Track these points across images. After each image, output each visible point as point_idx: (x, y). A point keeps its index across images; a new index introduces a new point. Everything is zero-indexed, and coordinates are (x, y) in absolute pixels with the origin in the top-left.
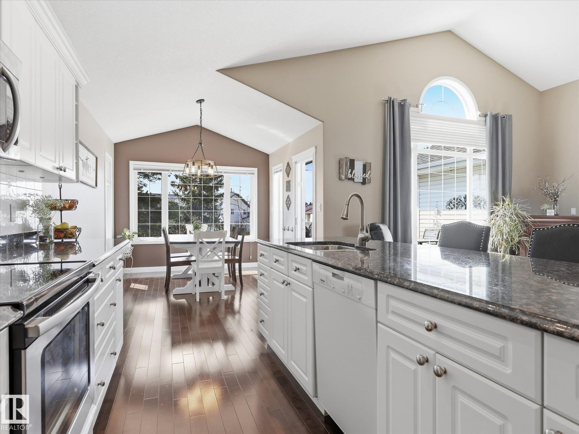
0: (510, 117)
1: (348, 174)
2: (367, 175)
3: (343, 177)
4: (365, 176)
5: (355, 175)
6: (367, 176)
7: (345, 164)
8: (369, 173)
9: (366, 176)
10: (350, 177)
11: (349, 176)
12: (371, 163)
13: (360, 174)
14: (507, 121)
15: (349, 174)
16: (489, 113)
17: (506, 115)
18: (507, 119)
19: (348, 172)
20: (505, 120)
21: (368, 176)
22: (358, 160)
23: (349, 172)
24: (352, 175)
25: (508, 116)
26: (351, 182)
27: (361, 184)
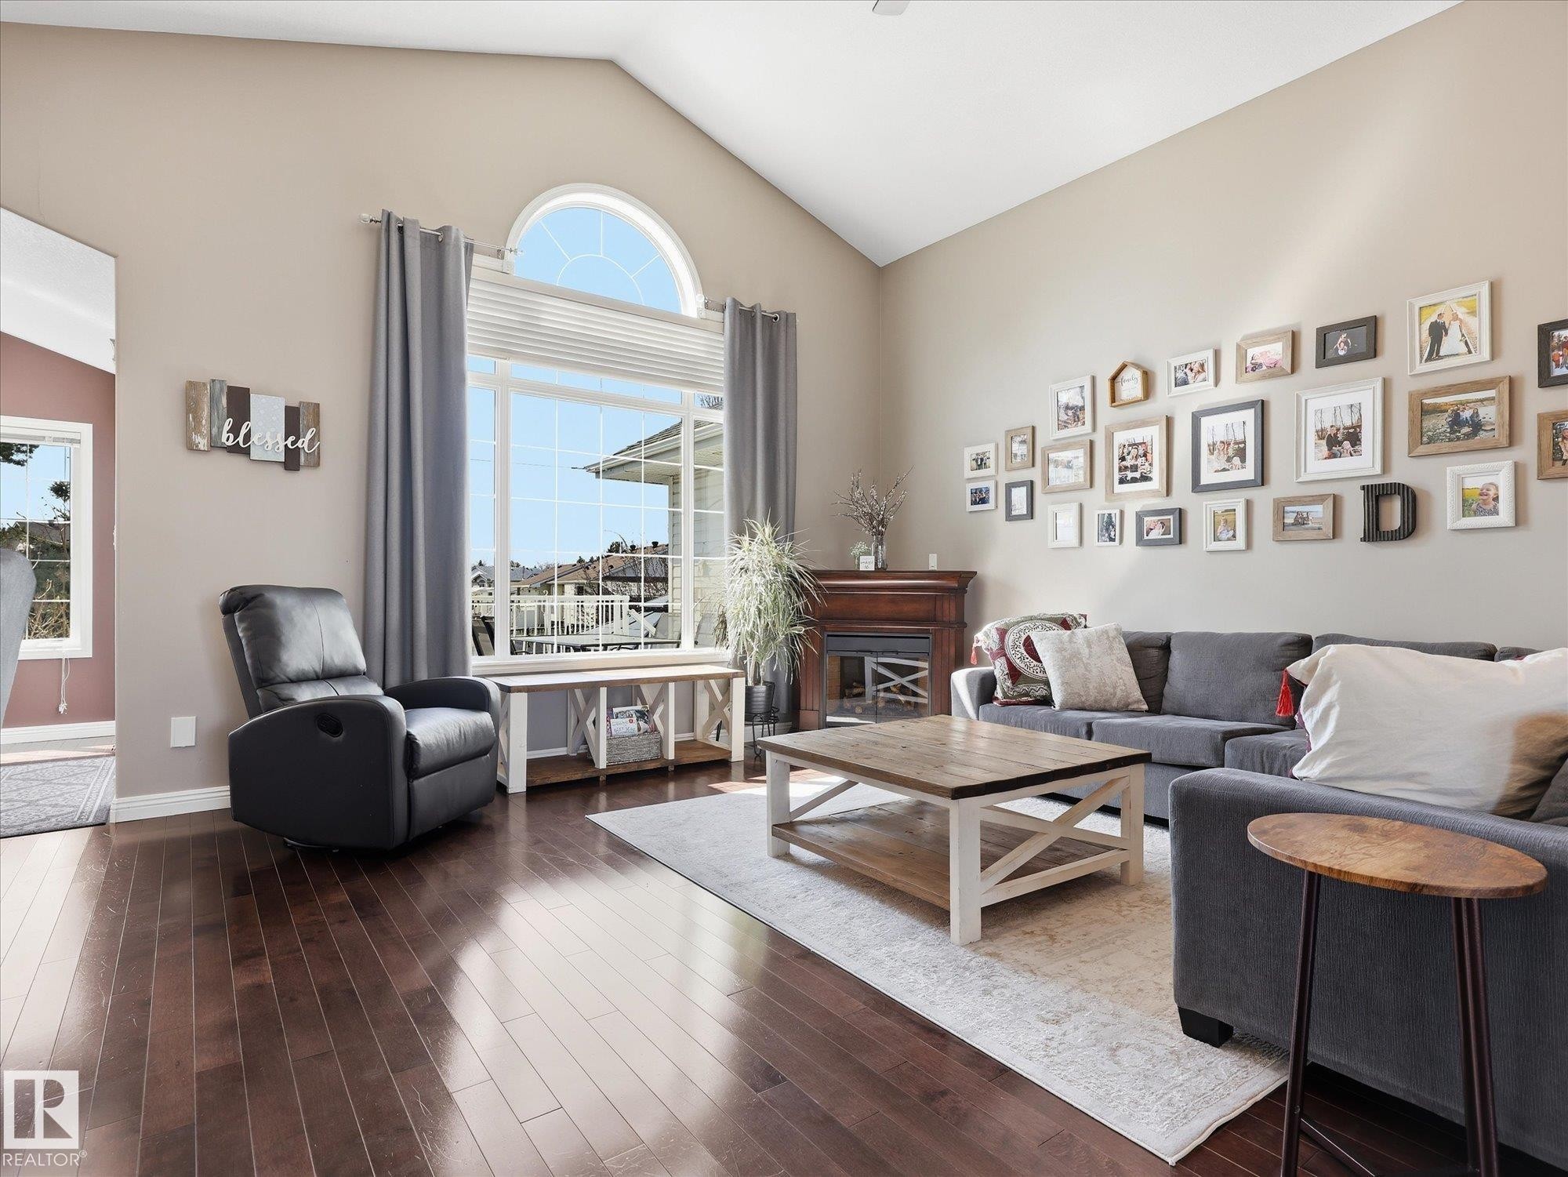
0: (789, 319)
1: (220, 433)
2: (301, 441)
3: (202, 443)
4: (293, 443)
5: (254, 438)
6: (303, 443)
7: (206, 399)
8: (309, 436)
9: (299, 444)
10: (230, 443)
11: (224, 440)
12: (318, 405)
13: (274, 436)
14: (783, 328)
15: (225, 436)
16: (729, 302)
17: (778, 313)
18: (783, 322)
19: (223, 426)
20: (778, 327)
21: (306, 446)
22: (268, 393)
23: (227, 427)
24: (240, 439)
25: (783, 316)
26: (237, 460)
27: (280, 469)
